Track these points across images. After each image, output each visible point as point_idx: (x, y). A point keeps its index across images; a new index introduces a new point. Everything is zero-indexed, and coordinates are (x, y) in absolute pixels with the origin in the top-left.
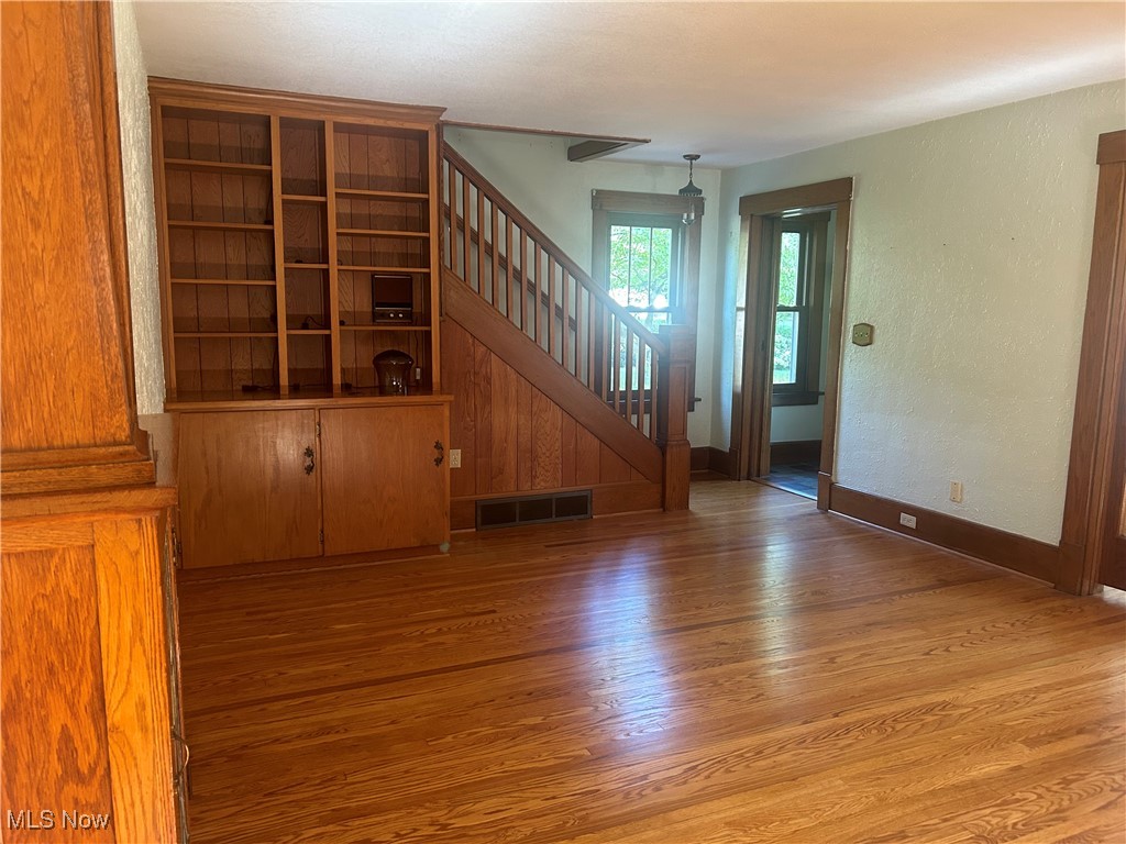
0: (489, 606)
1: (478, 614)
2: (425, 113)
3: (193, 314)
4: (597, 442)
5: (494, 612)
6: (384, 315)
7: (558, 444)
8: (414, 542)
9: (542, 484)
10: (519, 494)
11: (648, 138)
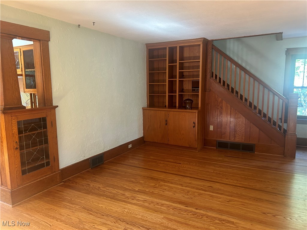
0: (180, 162)
1: (178, 163)
2: (199, 40)
3: (158, 90)
4: (258, 130)
5: (180, 164)
6: (194, 90)
7: (244, 128)
8: (188, 146)
9: (238, 139)
10: (230, 141)
11: (281, 32)
